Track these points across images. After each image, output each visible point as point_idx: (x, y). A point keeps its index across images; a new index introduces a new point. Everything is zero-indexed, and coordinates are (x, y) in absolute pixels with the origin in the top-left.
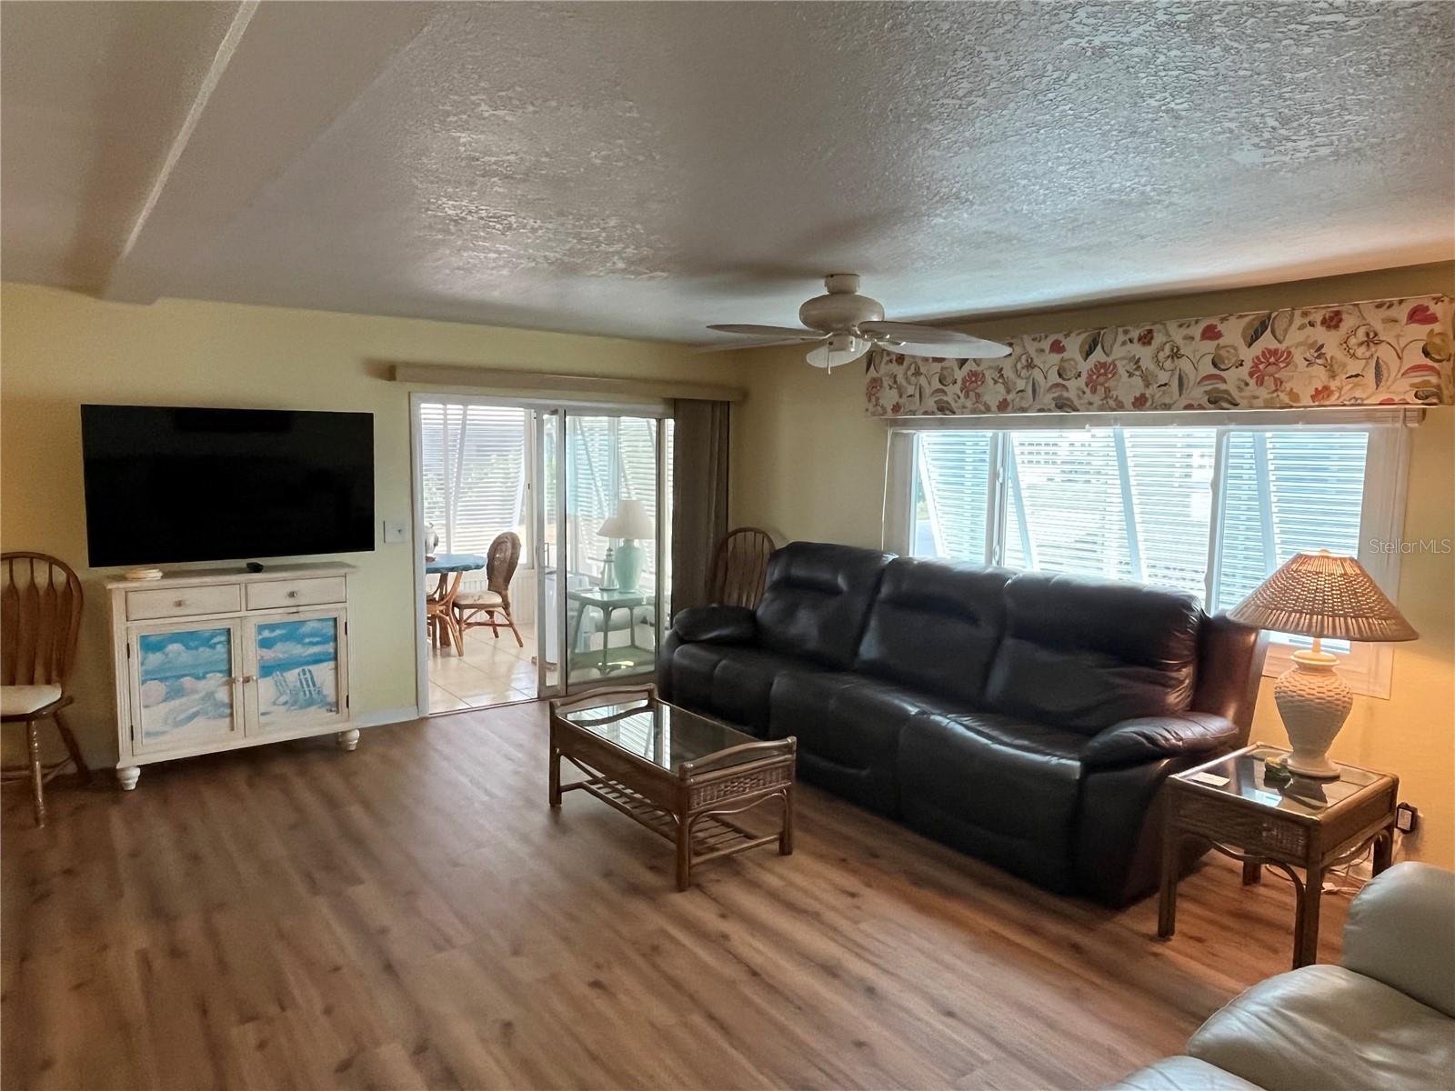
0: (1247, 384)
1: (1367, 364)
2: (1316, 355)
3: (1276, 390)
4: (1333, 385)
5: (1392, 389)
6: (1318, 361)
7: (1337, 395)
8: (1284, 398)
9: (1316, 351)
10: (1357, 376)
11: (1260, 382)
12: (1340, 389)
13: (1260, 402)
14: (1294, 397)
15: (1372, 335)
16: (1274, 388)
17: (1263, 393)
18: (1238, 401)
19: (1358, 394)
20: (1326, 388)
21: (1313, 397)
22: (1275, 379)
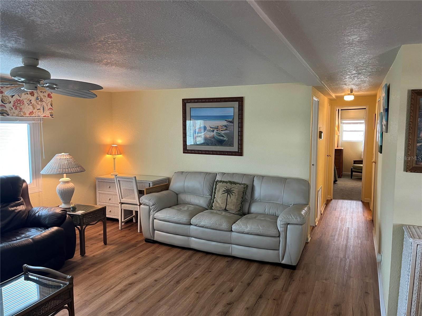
0: (12, 109)
1: (41, 106)
2: (30, 102)
3: (20, 111)
4: (34, 111)
5: (46, 113)
6: (30, 104)
7: (35, 114)
8: (22, 114)
9: (30, 101)
10: (39, 109)
11: (16, 109)
12: (35, 112)
13: (15, 115)
14: (25, 114)
15: (41, 99)
16: (19, 111)
17: (17, 112)
18: (9, 114)
19: (39, 114)
20: (32, 112)
21: (29, 114)
22: (20, 108)
